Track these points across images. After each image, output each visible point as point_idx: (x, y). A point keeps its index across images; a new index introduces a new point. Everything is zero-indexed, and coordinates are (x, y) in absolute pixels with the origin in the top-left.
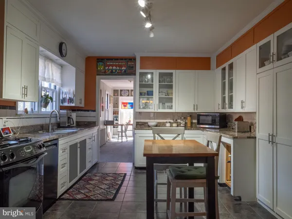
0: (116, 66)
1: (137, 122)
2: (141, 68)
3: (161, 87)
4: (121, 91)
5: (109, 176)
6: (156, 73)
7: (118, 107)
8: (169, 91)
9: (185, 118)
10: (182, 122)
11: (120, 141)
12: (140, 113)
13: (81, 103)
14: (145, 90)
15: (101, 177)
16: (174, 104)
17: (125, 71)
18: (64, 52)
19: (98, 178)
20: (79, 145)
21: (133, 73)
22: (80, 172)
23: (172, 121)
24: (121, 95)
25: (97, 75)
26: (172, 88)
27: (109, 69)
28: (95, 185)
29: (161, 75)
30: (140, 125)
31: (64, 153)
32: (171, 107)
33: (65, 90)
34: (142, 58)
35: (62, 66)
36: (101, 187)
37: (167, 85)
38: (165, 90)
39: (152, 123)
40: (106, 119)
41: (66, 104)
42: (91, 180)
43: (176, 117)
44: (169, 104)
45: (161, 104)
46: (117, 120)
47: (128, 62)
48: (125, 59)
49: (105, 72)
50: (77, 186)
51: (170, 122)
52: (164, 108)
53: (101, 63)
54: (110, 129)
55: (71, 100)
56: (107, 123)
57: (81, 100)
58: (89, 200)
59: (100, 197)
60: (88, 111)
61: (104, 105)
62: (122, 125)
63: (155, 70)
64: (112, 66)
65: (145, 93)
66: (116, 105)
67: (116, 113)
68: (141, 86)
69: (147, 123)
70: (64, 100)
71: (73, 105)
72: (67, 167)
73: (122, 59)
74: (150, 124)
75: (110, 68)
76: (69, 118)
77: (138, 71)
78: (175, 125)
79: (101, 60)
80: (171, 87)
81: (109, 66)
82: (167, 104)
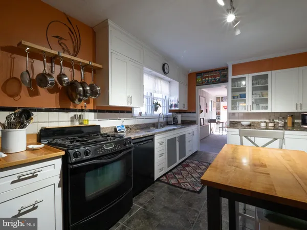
0: (211, 77)
1: (230, 122)
2: (233, 75)
3: (254, 89)
4: (222, 98)
5: (204, 165)
6: (249, 77)
7: (220, 110)
8: (264, 92)
9: (284, 118)
10: (280, 122)
11: (221, 134)
12: (233, 113)
13: (184, 107)
14: (238, 94)
15: (197, 165)
16: (269, 104)
17: (219, 80)
18: (166, 71)
19: (194, 165)
20: (177, 139)
21: (227, 81)
22: (179, 159)
23: (267, 121)
24: (222, 101)
25: (197, 86)
26: (268, 90)
27: (205, 81)
28: (189, 173)
29: (254, 78)
30: (233, 124)
31: (161, 146)
32: (267, 108)
33: (172, 98)
34: (234, 66)
35: (170, 82)
36: (193, 175)
37: (261, 86)
38: (259, 92)
39: (246, 122)
40: (210, 118)
41: (173, 109)
42: (188, 166)
43: (272, 117)
44: (264, 105)
45: (255, 106)
46: (219, 119)
47: (221, 72)
48: (219, 70)
49: (203, 83)
50: (176, 170)
51: (265, 122)
52: (258, 108)
53: (199, 77)
54: (213, 125)
55: (176, 106)
56: (211, 121)
57: (184, 105)
58: (179, 187)
59: (189, 187)
60: (190, 113)
61: (208, 108)
62: (222, 123)
63: (247, 75)
64: (208, 77)
65: (238, 96)
66: (218, 108)
67: (218, 114)
68: (233, 90)
69: (239, 122)
70: (171, 106)
71: (177, 109)
72: (165, 156)
73: (216, 70)
74: (243, 123)
75: (207, 79)
76: (174, 118)
77: (230, 77)
78: (271, 125)
79: (199, 74)
80: (266, 88)
81: (205, 78)
82: (261, 105)
